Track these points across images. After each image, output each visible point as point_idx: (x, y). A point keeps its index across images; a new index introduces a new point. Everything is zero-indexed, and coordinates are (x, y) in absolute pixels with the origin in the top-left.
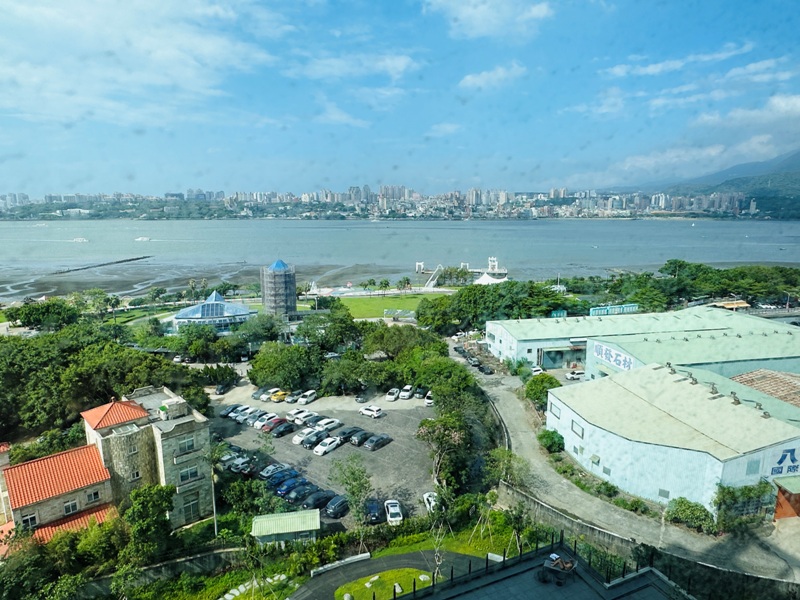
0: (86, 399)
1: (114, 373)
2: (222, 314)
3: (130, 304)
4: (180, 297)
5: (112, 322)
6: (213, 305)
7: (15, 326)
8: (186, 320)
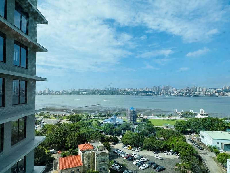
0: (80, 142)
2: (116, 121)
3: (93, 117)
4: (106, 116)
5: (89, 121)
7: (68, 121)
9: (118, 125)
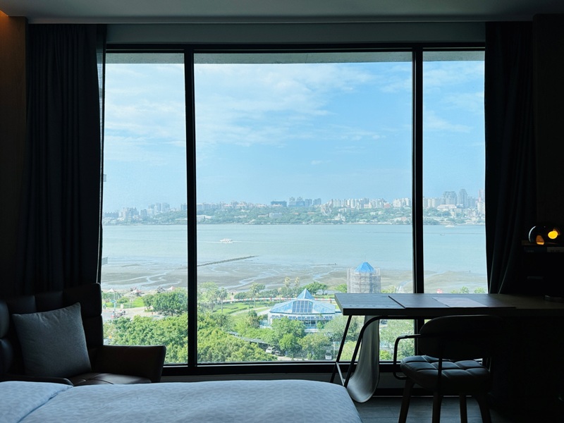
2: (310, 311)
3: (235, 298)
4: (277, 293)
5: (220, 312)
6: (303, 301)
8: (279, 315)
9: (317, 324)
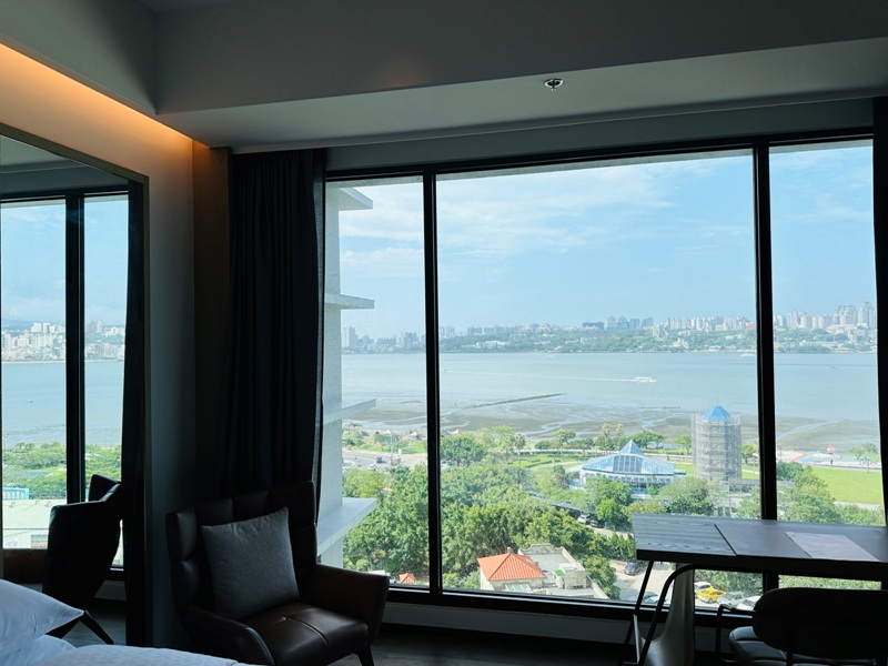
0: (484, 546)
1: (513, 522)
2: (638, 470)
3: (536, 447)
4: (590, 444)
5: (516, 464)
6: (627, 457)
8: (595, 473)
9: (648, 489)
